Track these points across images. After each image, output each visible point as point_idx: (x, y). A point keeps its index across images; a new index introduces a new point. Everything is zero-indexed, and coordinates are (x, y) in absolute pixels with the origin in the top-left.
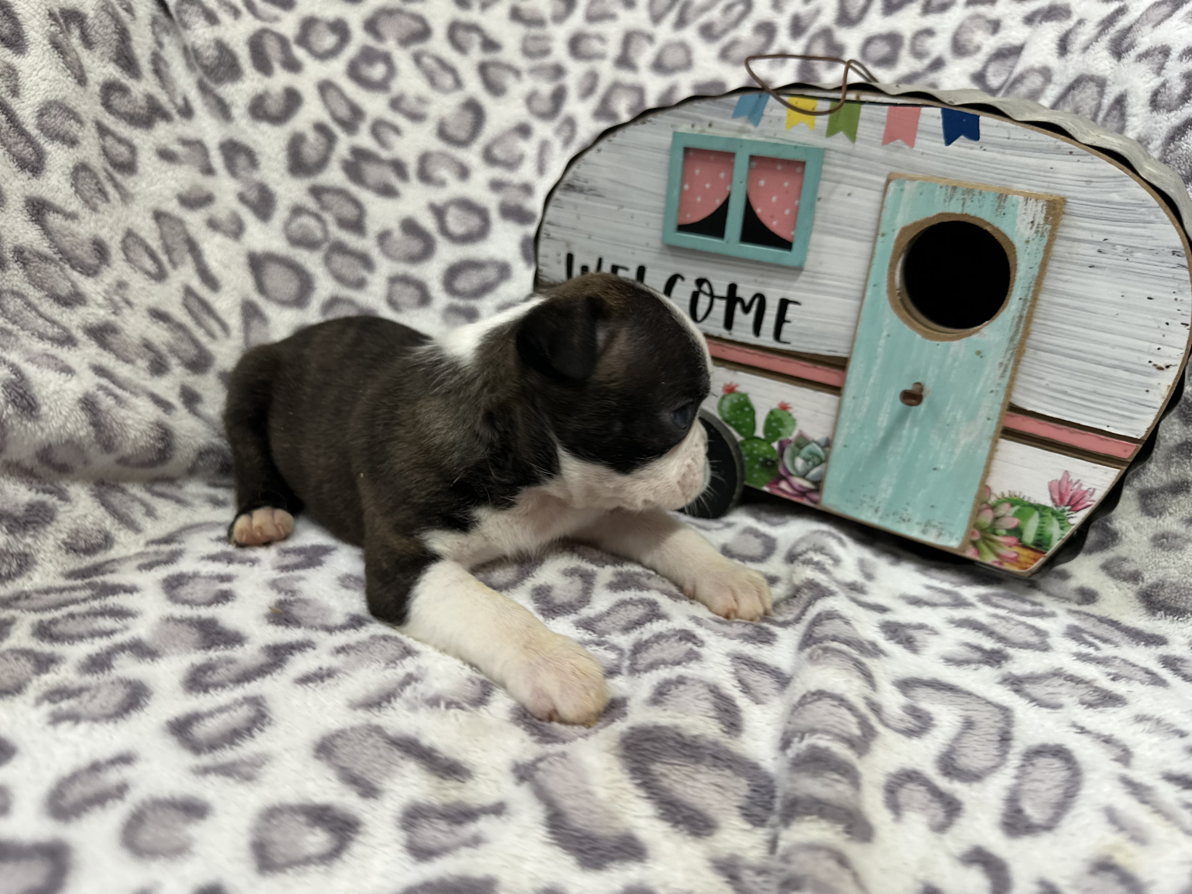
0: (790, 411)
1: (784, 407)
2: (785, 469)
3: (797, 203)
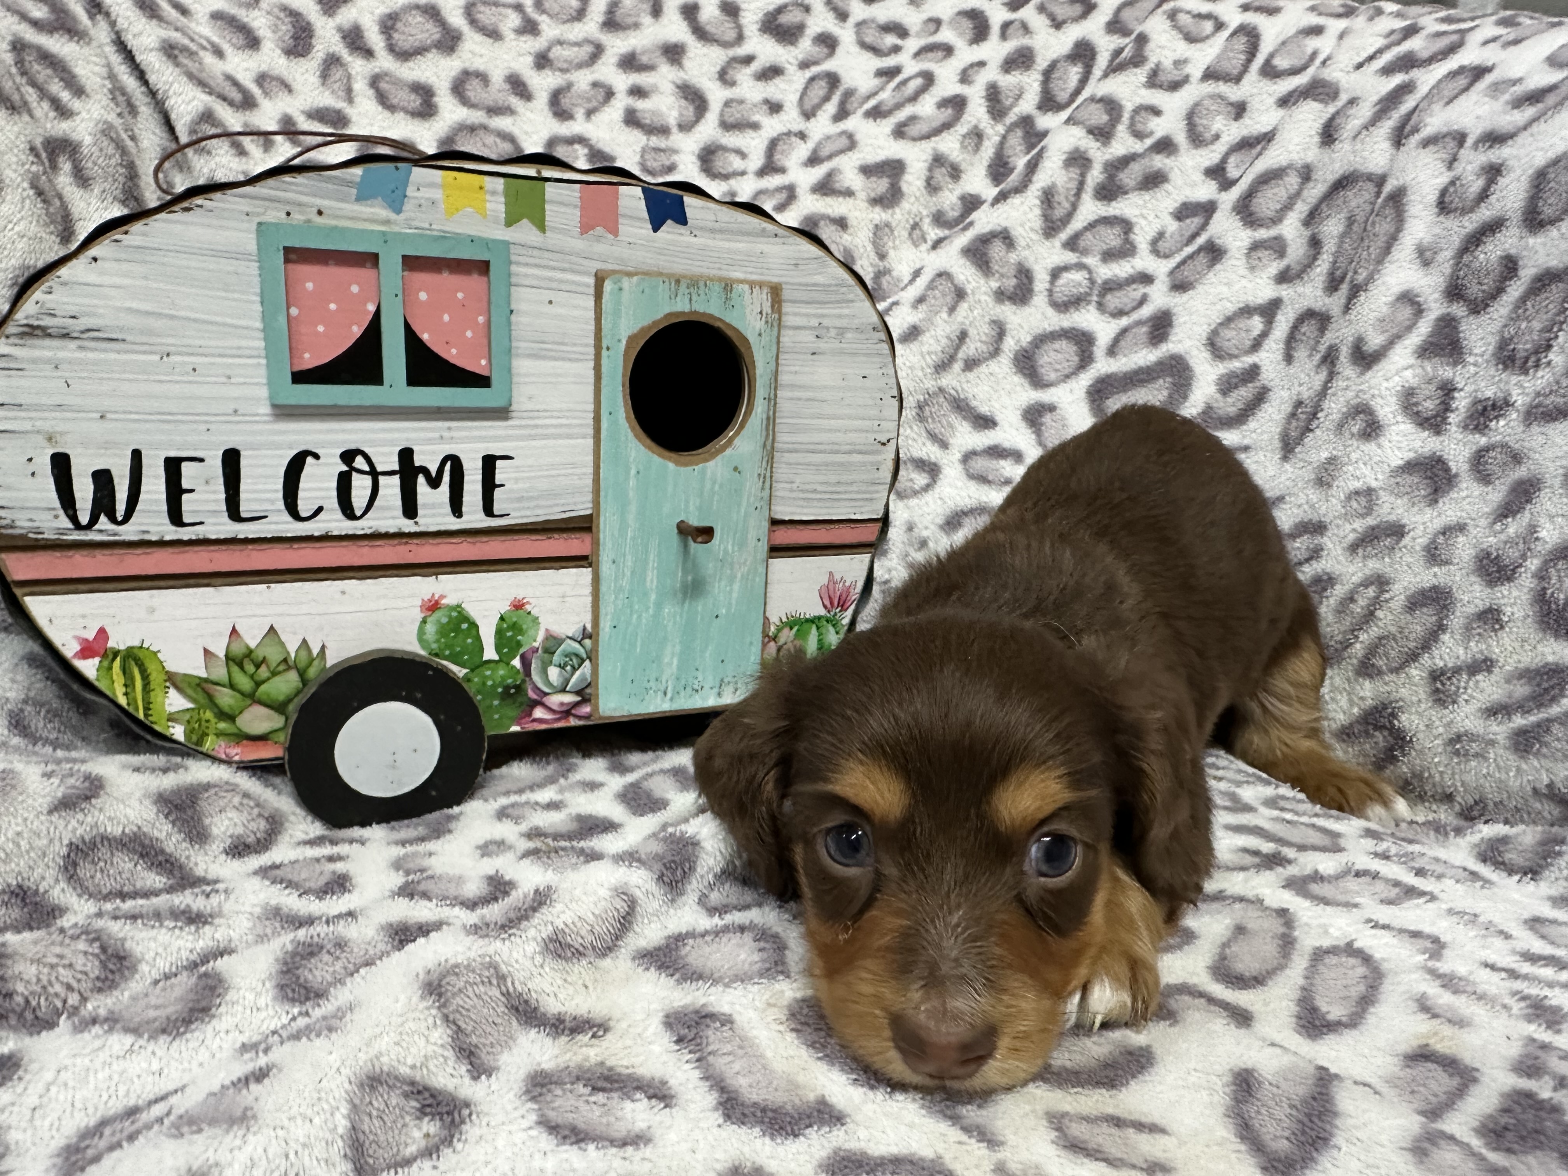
0: (528, 607)
1: (518, 606)
2: (537, 689)
3: (481, 319)
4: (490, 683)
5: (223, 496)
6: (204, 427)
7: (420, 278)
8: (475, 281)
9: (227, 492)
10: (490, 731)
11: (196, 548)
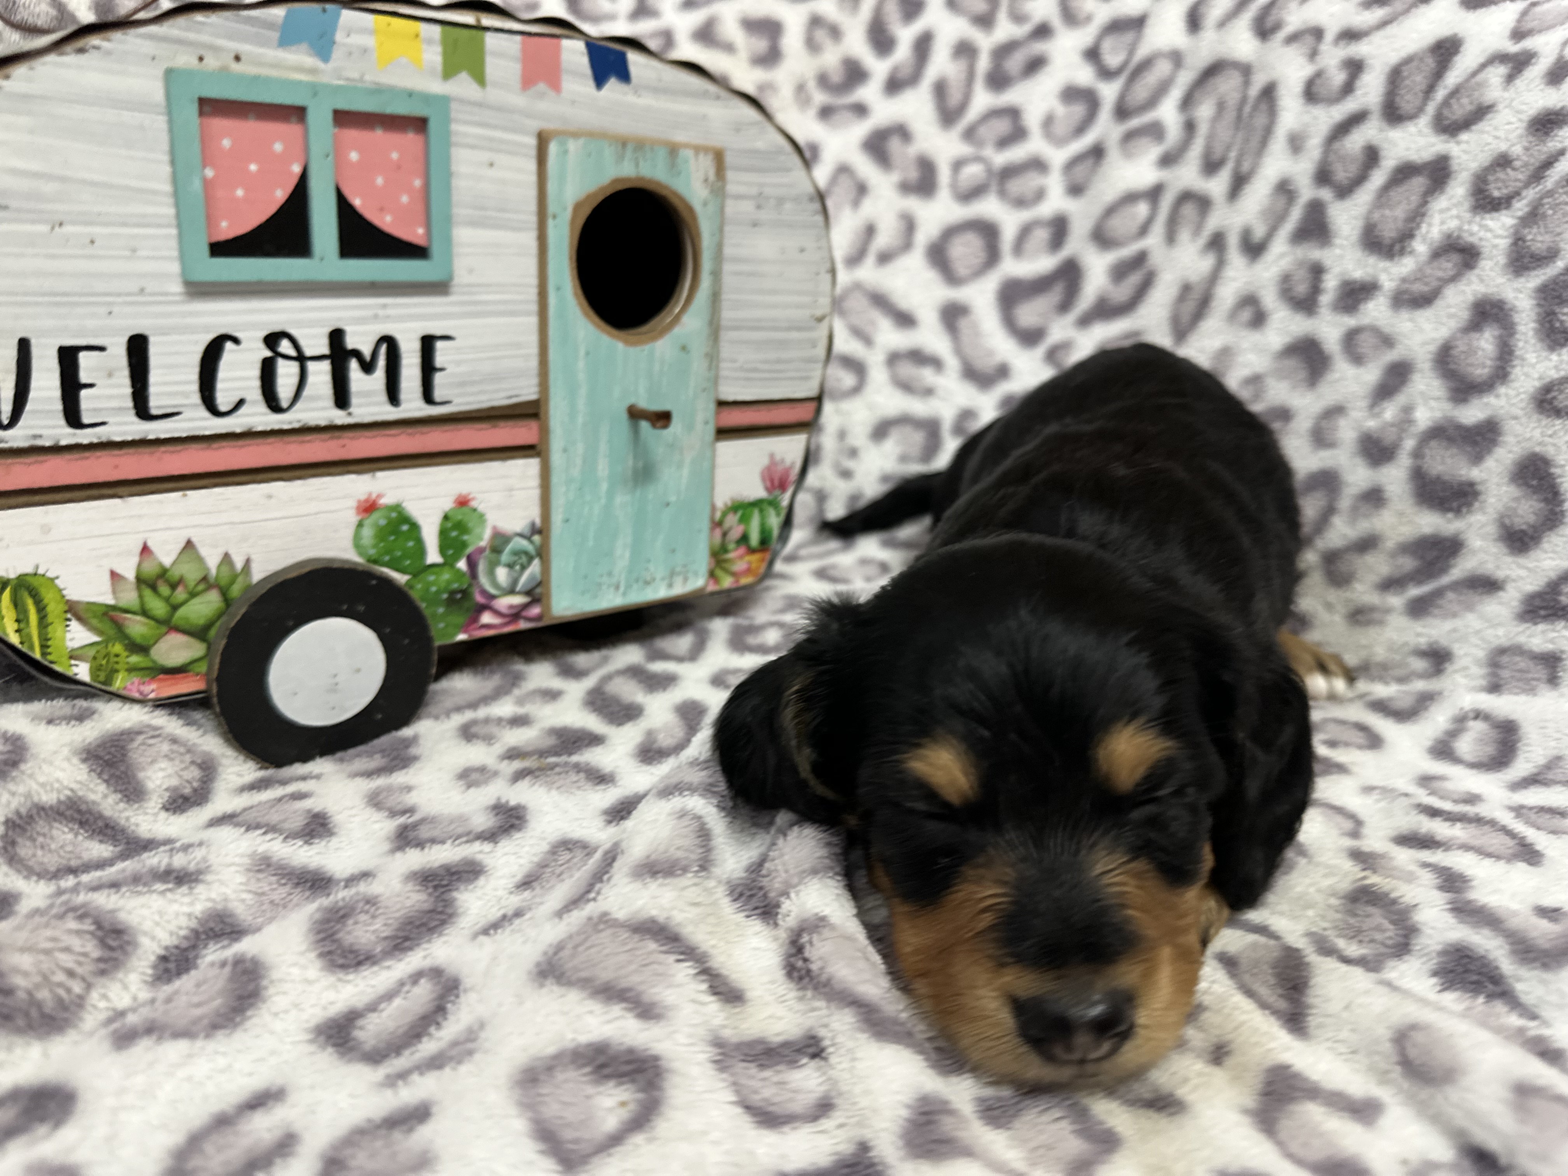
0: (474, 504)
1: (463, 502)
2: (484, 592)
3: (418, 183)
4: (434, 589)
5: (128, 390)
6: (103, 310)
7: (352, 134)
8: (411, 138)
9: (133, 385)
10: (437, 643)
11: (98, 453)
